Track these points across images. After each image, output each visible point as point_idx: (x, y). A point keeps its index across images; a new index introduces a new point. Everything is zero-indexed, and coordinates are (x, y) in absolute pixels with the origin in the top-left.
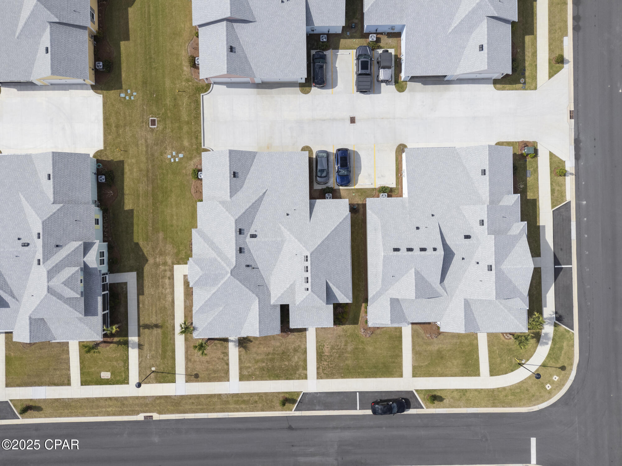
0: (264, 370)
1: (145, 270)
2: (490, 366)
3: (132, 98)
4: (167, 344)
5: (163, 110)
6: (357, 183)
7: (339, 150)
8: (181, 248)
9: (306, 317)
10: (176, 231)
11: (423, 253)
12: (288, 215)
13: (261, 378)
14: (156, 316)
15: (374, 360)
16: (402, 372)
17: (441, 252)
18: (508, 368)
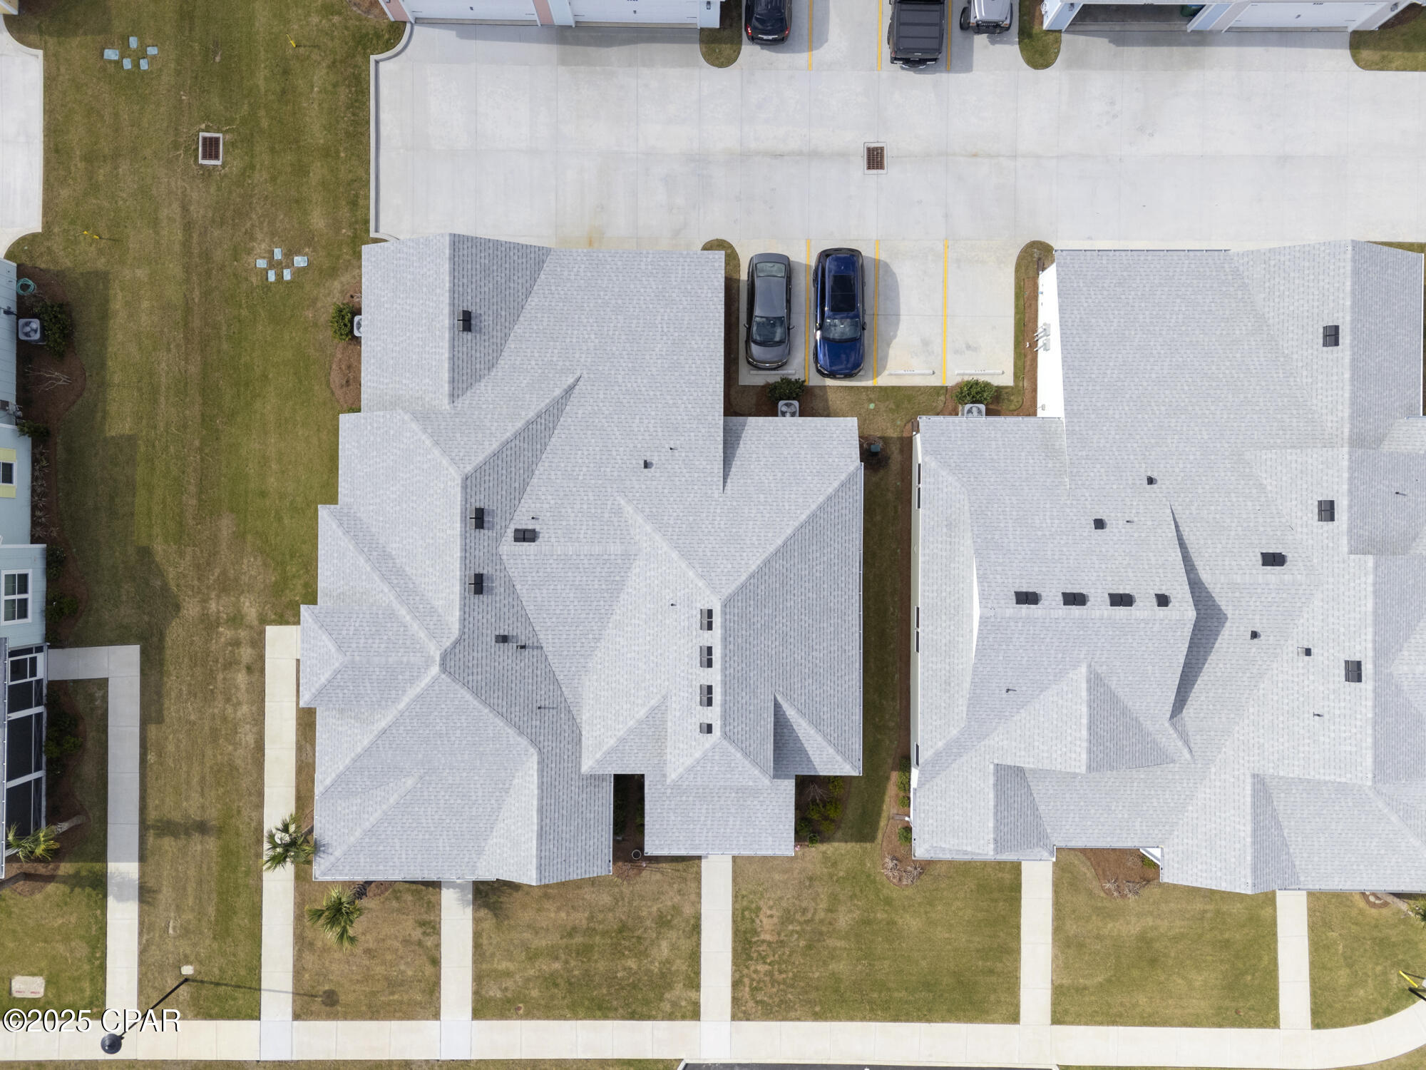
0: (556, 985)
1: (168, 642)
2: (1314, 995)
3: (144, 65)
4: (236, 888)
5: (246, 107)
6: (884, 368)
7: (825, 255)
8: (292, 569)
9: (703, 819)
10: (277, 513)
11: (1121, 611)
12: (647, 465)
13: (547, 1010)
14: (202, 795)
15: (924, 963)
16: (1017, 1006)
17: (1184, 611)
18: (1374, 1002)
